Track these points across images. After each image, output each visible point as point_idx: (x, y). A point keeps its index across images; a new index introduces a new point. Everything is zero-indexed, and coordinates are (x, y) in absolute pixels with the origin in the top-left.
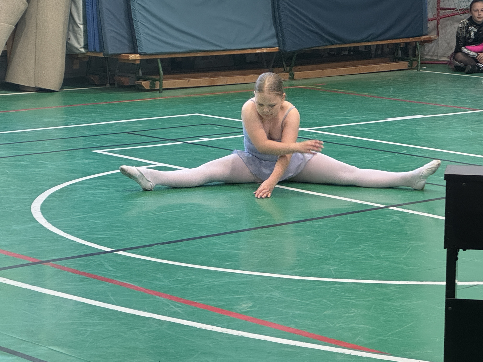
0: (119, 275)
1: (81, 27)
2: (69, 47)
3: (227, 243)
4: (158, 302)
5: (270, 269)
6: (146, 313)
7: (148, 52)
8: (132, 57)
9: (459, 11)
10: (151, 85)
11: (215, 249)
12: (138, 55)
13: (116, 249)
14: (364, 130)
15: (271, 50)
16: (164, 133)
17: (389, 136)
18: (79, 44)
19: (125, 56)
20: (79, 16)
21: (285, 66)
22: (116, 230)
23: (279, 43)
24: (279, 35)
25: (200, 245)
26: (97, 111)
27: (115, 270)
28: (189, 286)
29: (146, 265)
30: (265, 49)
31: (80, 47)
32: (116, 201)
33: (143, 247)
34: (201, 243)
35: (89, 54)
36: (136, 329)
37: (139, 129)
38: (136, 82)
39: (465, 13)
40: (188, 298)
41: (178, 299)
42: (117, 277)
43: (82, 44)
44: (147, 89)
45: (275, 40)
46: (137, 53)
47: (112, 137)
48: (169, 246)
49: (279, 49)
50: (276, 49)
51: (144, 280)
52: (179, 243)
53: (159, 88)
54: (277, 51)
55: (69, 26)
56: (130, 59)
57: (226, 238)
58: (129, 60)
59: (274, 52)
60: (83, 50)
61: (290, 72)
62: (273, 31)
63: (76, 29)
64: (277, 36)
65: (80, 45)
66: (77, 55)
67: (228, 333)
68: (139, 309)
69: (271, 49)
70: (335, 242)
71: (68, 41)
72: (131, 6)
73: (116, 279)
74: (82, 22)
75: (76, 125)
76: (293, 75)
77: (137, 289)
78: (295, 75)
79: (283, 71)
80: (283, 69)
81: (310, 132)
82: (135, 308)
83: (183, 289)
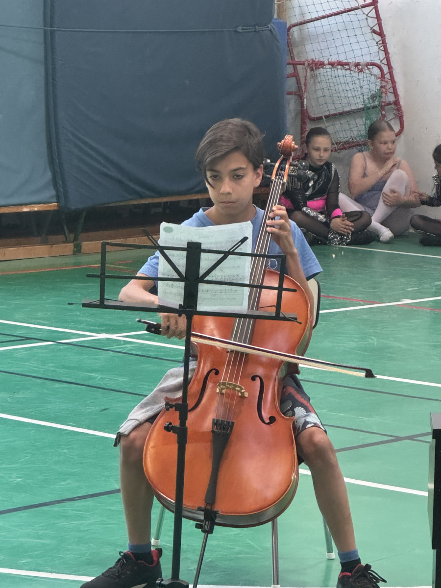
3: (18, 526)
15: (47, 207)
21: (67, 231)
23: (58, 196)
24: (58, 180)
30: (35, 206)
45: (53, 192)
49: (58, 206)
50: (55, 206)
54: (56, 208)
59: (50, 211)
61: (75, 242)
62: (49, 175)
64: (55, 186)
69: (46, 205)
76: (81, 247)
78: (83, 248)
79: (64, 239)
80: (63, 236)
81: (120, 340)
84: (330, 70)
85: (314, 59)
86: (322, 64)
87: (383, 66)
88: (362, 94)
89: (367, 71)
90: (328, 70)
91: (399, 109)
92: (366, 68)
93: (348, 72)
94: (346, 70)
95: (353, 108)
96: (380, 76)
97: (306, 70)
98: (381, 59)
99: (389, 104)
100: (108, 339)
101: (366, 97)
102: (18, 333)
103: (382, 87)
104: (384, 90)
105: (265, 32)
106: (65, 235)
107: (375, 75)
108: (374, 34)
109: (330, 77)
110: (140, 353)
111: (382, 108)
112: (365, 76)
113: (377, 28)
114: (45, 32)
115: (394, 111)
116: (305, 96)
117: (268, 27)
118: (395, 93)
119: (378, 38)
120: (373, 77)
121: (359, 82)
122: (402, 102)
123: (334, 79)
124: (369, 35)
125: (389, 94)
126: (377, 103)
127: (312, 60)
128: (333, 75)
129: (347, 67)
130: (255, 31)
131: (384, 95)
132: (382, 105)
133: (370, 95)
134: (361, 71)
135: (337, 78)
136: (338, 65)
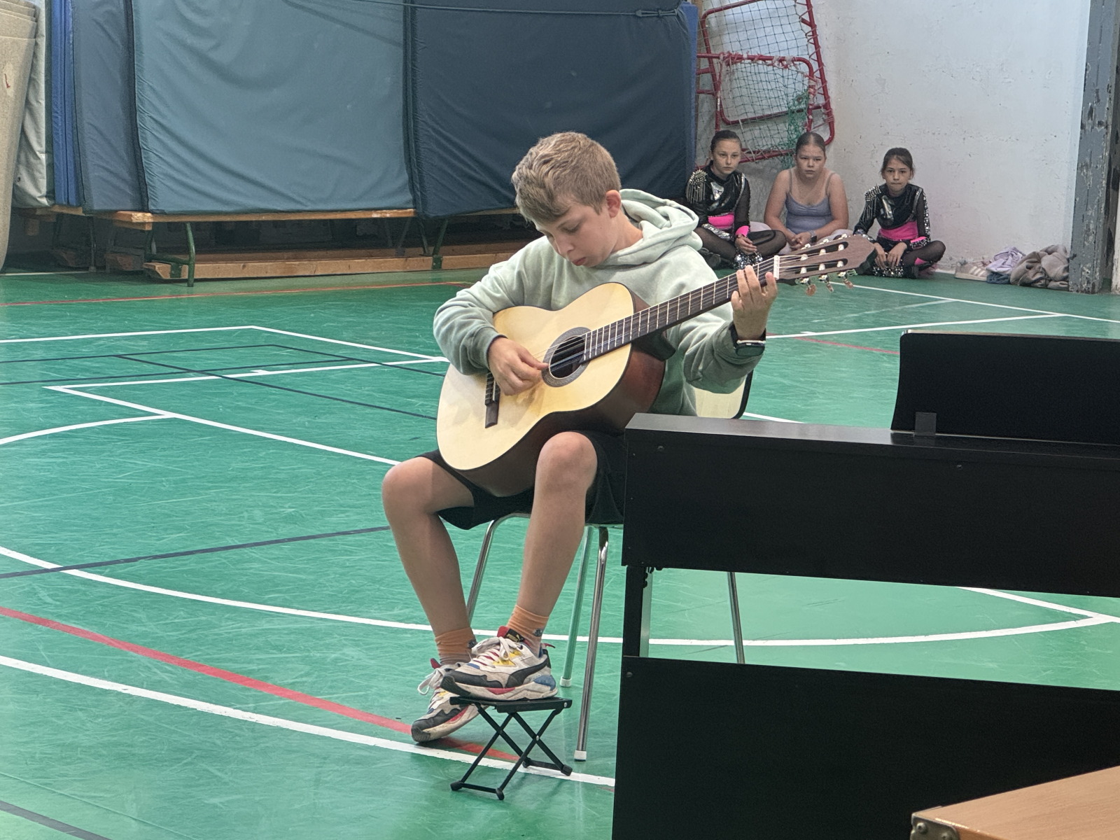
0: (64, 612)
1: (43, 157)
2: (18, 194)
3: (275, 559)
4: (131, 662)
5: (349, 608)
6: (105, 682)
7: (168, 209)
8: (138, 217)
9: (753, 155)
10: (173, 272)
11: (251, 568)
12: (149, 215)
13: (66, 565)
15: (402, 213)
16: (186, 359)
18: (37, 188)
19: (125, 215)
20: (39, 137)
21: (425, 242)
22: (72, 531)
23: (415, 201)
24: (415, 183)
25: (224, 561)
26: (66, 316)
27: (58, 603)
28: (194, 635)
29: (120, 595)
30: (387, 211)
31: (39, 195)
32: (78, 480)
33: (118, 562)
34: (225, 558)
35: (57, 209)
36: (81, 710)
37: (141, 350)
38: (146, 265)
39: (764, 158)
40: (188, 656)
41: (168, 658)
42: (59, 616)
43: (44, 190)
44: (164, 277)
45: (409, 197)
46: (149, 212)
47: (87, 363)
48: (166, 562)
49: (415, 213)
50: (410, 212)
51: (108, 623)
52: (183, 557)
53: (187, 277)
54: (412, 215)
55: (19, 156)
56: (134, 221)
57: (274, 551)
58: (131, 223)
59: (407, 218)
60: (44, 201)
61: (435, 256)
62: (406, 176)
63: (32, 160)
64: (413, 190)
65: (40, 191)
66: (35, 209)
67: (254, 721)
68: (92, 674)
69: (400, 211)
71: (18, 184)
72: (138, 121)
73: (57, 620)
74: (44, 148)
75: (21, 338)
76: (441, 261)
77: (95, 638)
78: (444, 262)
79: (422, 253)
80: (421, 249)
82: (84, 673)
83: (180, 640)
84: (749, 65)
85: (731, 52)
86: (740, 58)
87: (812, 62)
88: (787, 95)
89: (793, 68)
90: (747, 65)
91: (829, 114)
92: (792, 64)
93: (771, 68)
94: (768, 65)
95: (775, 111)
96: (808, 74)
97: (721, 65)
98: (810, 53)
99: (818, 107)
100: (442, 363)
101: (790, 98)
102: (340, 353)
103: (810, 87)
104: (812, 90)
105: (671, 18)
106: (424, 248)
107: (802, 73)
108: (802, 24)
109: (749, 74)
111: (809, 111)
112: (790, 73)
113: (806, 17)
114: (405, 7)
115: (824, 116)
116: (719, 96)
117: (674, 12)
118: (825, 94)
119: (807, 29)
120: (800, 74)
121: (784, 81)
122: (833, 106)
123: (754, 77)
124: (798, 25)
125: (818, 96)
126: (803, 106)
127: (729, 52)
128: (753, 71)
129: (769, 62)
130: (658, 17)
131: (811, 96)
132: (808, 108)
133: (795, 95)
134: (786, 67)
135: (758, 75)
136: (759, 59)
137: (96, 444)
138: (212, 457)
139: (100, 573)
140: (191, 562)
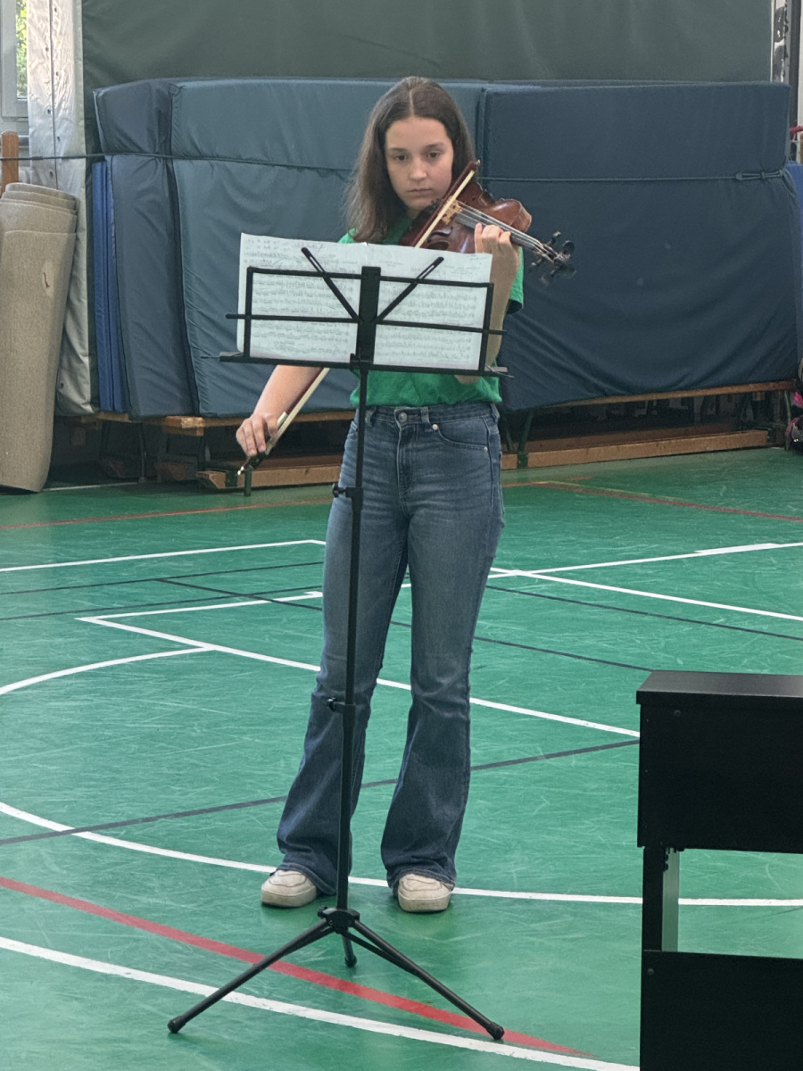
0: (71, 882)
1: (86, 360)
2: (60, 402)
4: (138, 940)
6: (107, 965)
7: (219, 413)
8: (188, 422)
10: (229, 481)
12: (200, 419)
13: (78, 827)
14: (647, 575)
16: (234, 581)
17: (695, 588)
18: (81, 394)
19: (173, 420)
20: (81, 339)
21: (509, 438)
22: (89, 787)
25: (254, 818)
27: (65, 872)
28: (210, 908)
29: (132, 860)
31: (84, 402)
32: (101, 726)
33: (135, 822)
34: (255, 815)
35: (102, 416)
36: (76, 999)
37: (186, 572)
38: (199, 474)
41: (180, 936)
42: (65, 887)
43: (88, 396)
44: (219, 487)
46: (199, 416)
47: (126, 589)
48: (189, 821)
51: (118, 894)
52: (210, 815)
53: (243, 486)
55: (61, 361)
56: (184, 426)
58: (181, 428)
60: (89, 408)
61: (519, 453)
63: (75, 363)
65: (84, 398)
66: (79, 417)
67: (268, 1009)
68: (94, 956)
70: (535, 813)
71: (61, 391)
72: (186, 318)
73: (62, 892)
74: (87, 351)
76: (527, 459)
77: (100, 912)
78: (530, 460)
81: (535, 579)
82: (86, 955)
83: (194, 913)
100: (519, 577)
105: (775, 180)
106: (508, 444)
110: (554, 595)
117: (779, 174)
130: (761, 179)
137: (126, 683)
138: (250, 695)
139: (115, 836)
140: (216, 821)
